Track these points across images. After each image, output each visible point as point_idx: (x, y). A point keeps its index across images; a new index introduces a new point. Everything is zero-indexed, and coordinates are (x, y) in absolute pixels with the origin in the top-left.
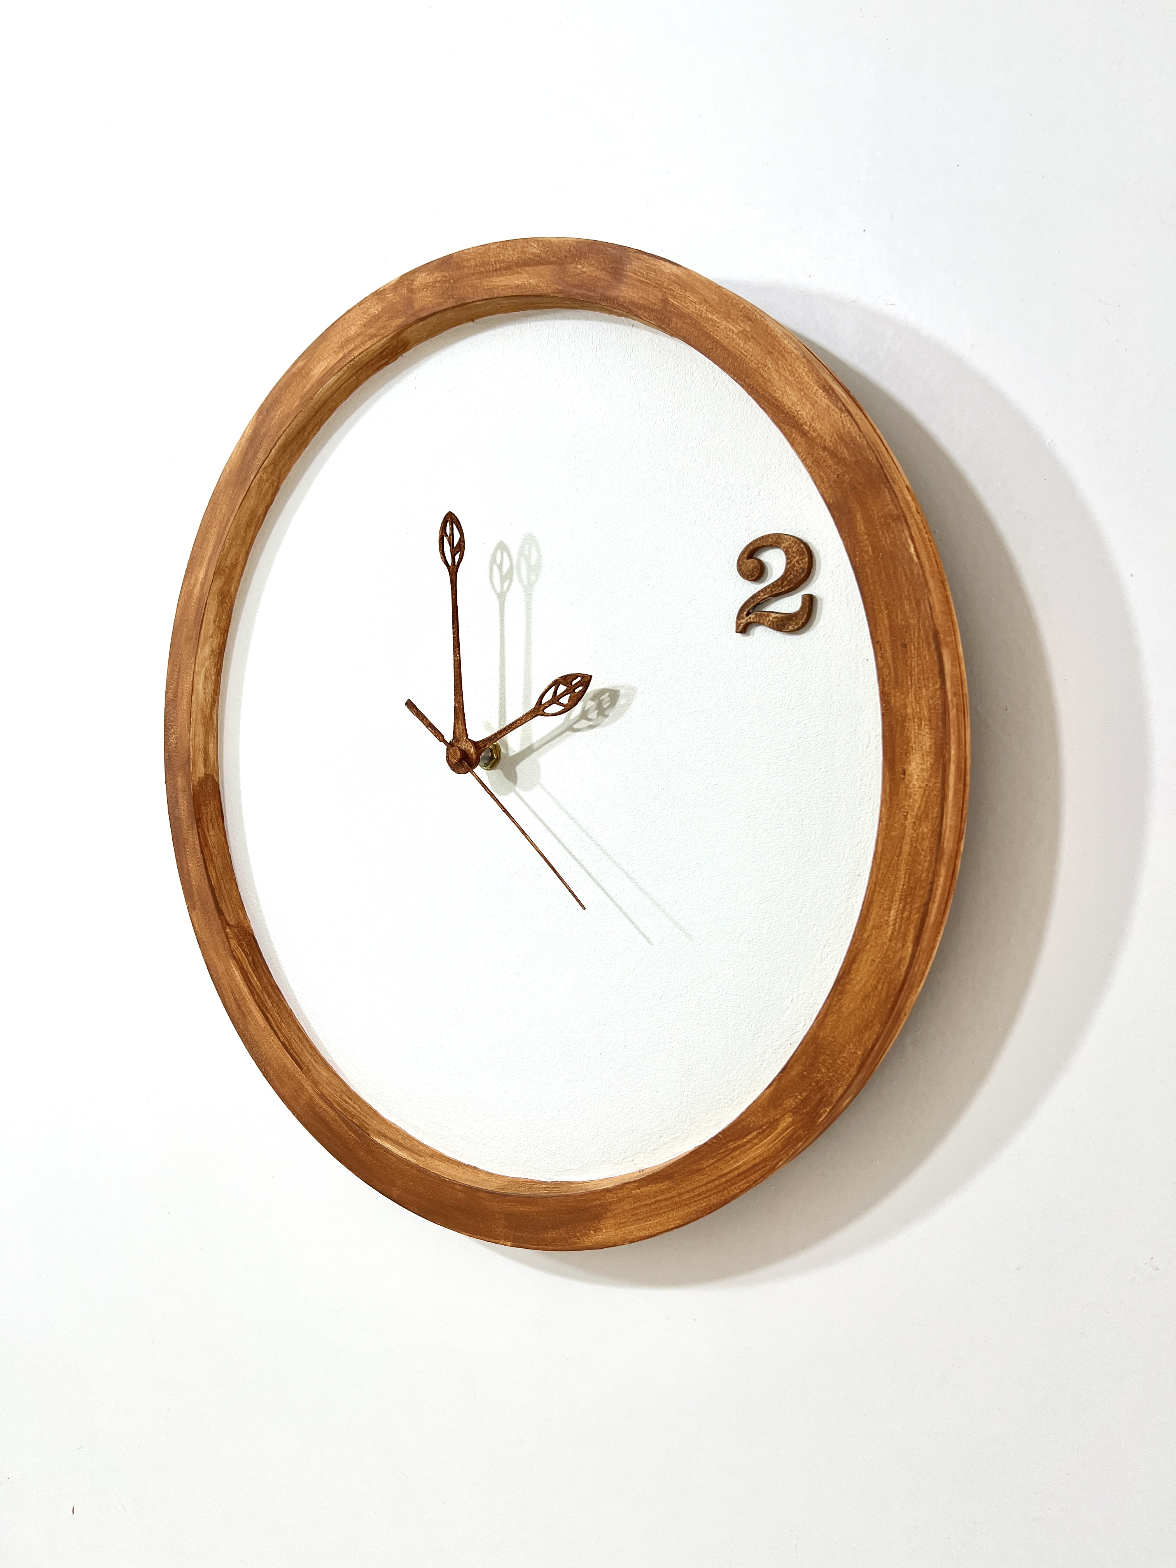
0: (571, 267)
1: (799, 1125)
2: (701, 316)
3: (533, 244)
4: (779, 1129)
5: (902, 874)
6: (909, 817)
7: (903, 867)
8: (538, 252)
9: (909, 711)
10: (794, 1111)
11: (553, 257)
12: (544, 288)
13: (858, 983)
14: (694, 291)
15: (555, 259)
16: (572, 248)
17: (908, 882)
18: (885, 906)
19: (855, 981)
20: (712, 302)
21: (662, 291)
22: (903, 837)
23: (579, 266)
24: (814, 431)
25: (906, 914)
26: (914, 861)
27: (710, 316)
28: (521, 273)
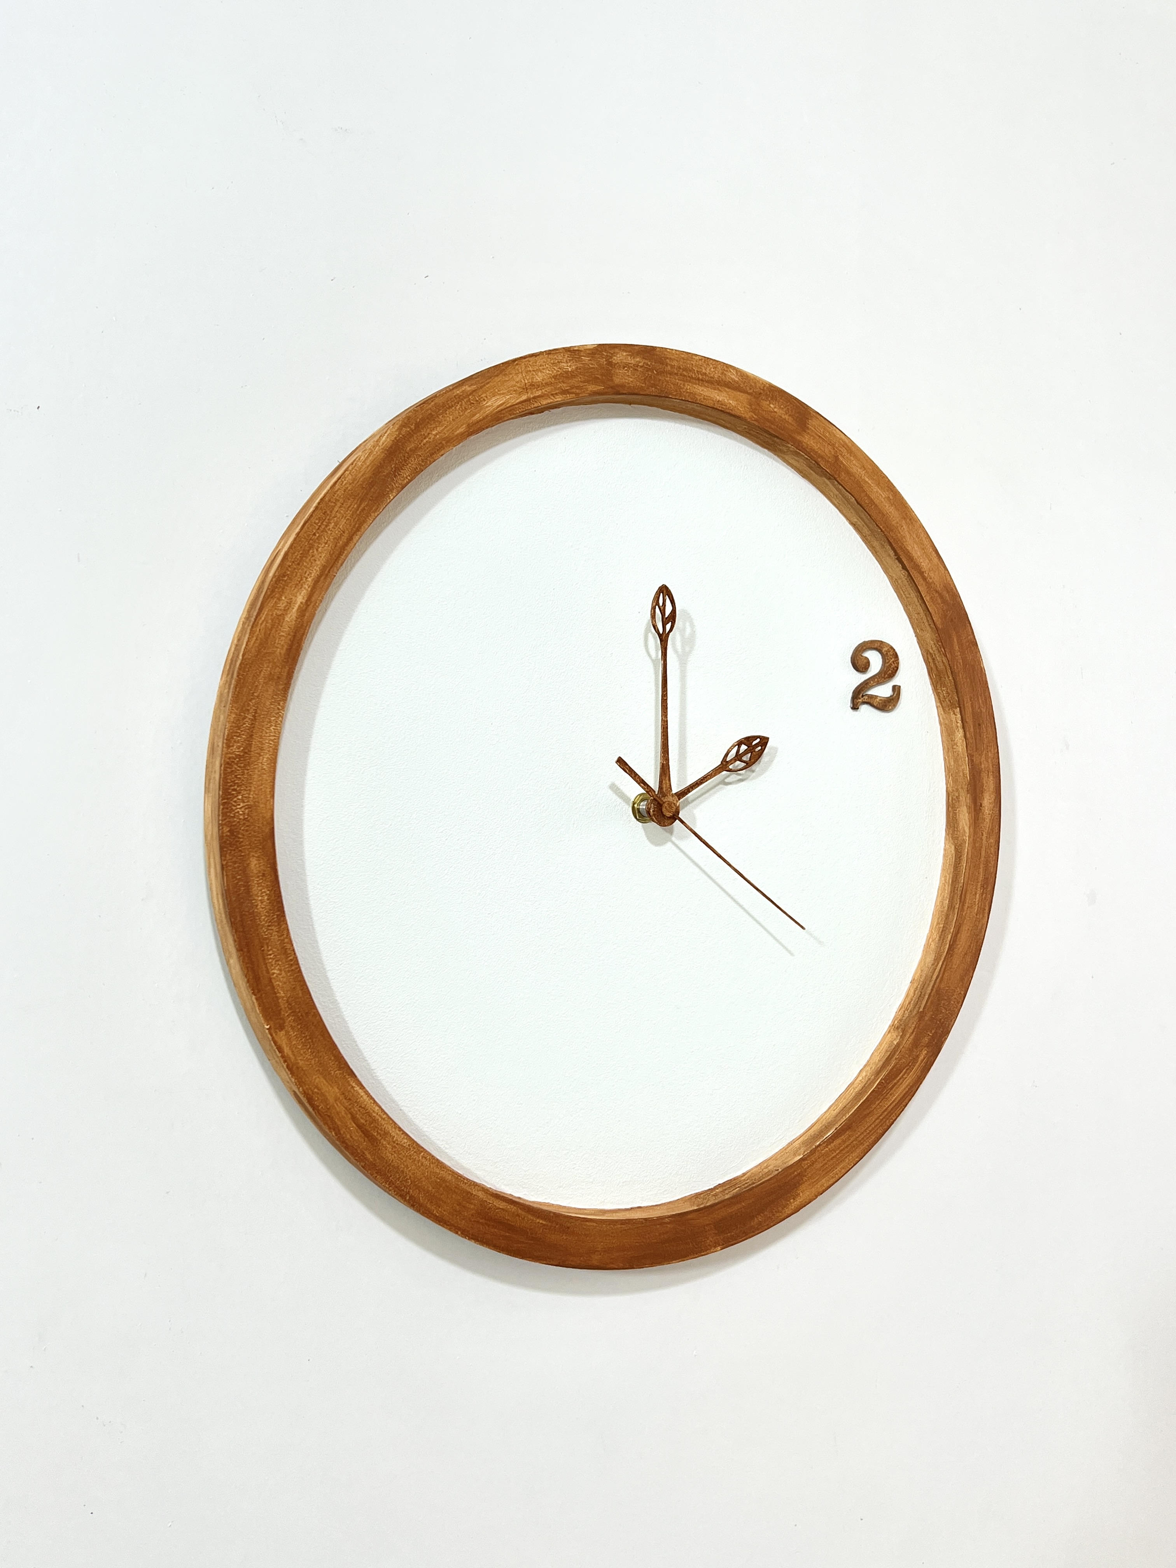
0: (765, 403)
1: (931, 1054)
2: (861, 477)
3: (732, 371)
4: (919, 1062)
5: (981, 870)
6: (984, 833)
7: (982, 866)
8: (737, 379)
9: (983, 766)
10: (928, 1046)
11: (750, 389)
12: (742, 412)
13: (961, 947)
14: (855, 456)
15: (751, 391)
16: (765, 388)
17: (985, 875)
18: (974, 893)
19: (959, 946)
20: (868, 470)
21: (834, 449)
22: (982, 847)
23: (772, 406)
24: (930, 578)
25: (984, 895)
26: (987, 860)
27: (867, 480)
28: (721, 391)
